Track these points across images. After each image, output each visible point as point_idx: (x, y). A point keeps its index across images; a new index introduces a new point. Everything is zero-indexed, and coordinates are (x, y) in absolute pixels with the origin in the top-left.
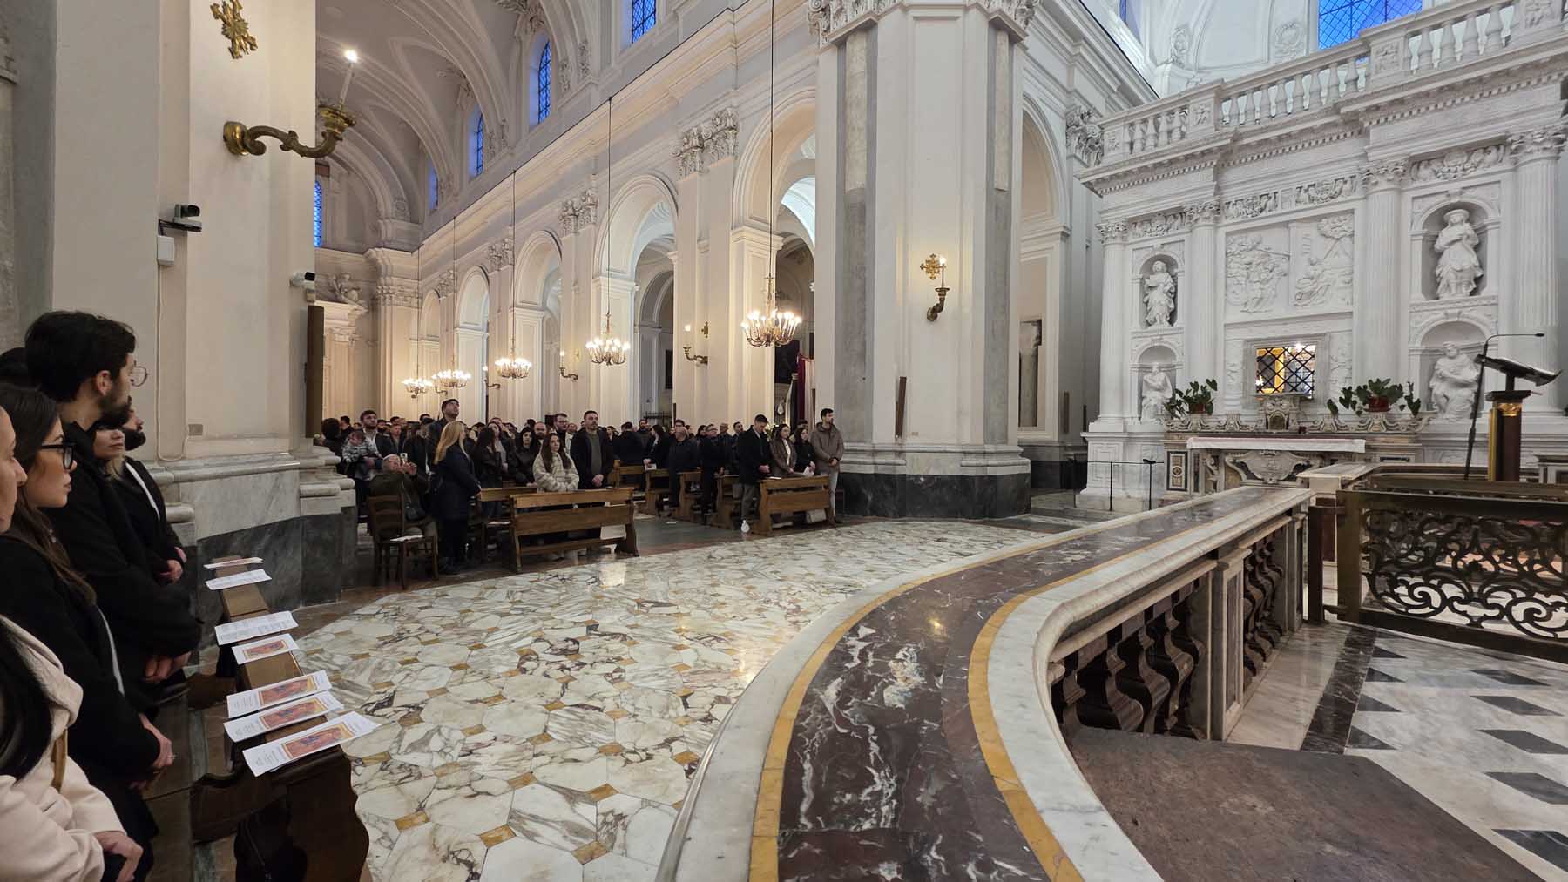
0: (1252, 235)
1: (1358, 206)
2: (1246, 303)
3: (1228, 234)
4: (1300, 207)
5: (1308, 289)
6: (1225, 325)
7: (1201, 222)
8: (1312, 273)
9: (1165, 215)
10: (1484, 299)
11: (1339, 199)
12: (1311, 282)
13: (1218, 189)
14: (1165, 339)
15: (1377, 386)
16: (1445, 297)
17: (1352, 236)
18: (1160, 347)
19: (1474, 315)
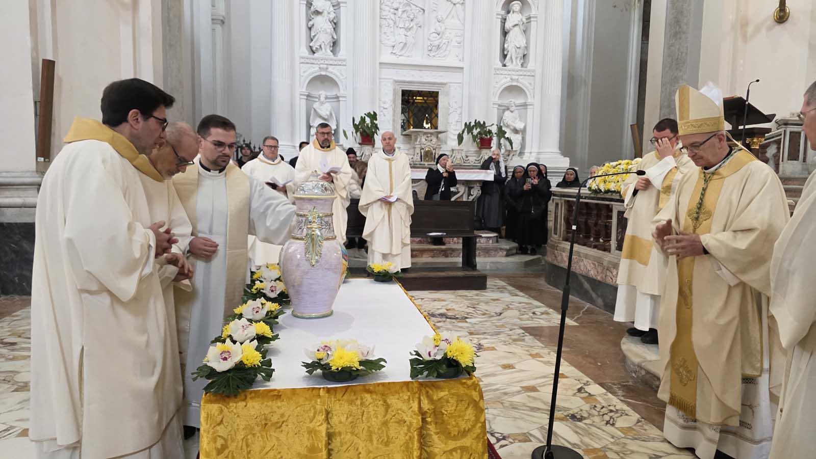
2: (393, 47)
5: (436, 43)
6: (380, 63)
8: (439, 30)
10: (529, 71)
12: (439, 37)
14: (331, 68)
18: (326, 75)
19: (524, 82)
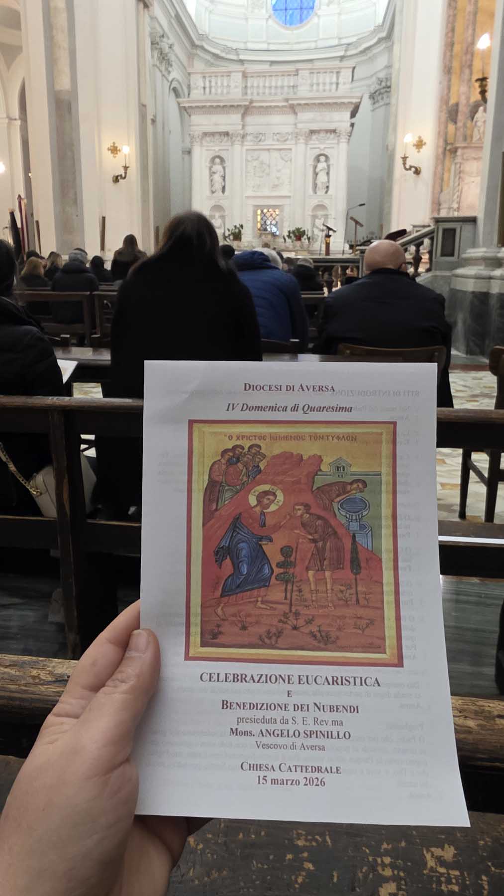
0: (256, 153)
1: (293, 147)
2: (254, 187)
3: (247, 150)
4: (274, 143)
5: (276, 183)
6: (246, 197)
7: (237, 142)
8: (278, 176)
9: (220, 134)
11: (287, 142)
12: (277, 180)
13: (243, 126)
15: (298, 230)
16: (318, 193)
17: (291, 160)
18: (219, 205)
19: (326, 202)
